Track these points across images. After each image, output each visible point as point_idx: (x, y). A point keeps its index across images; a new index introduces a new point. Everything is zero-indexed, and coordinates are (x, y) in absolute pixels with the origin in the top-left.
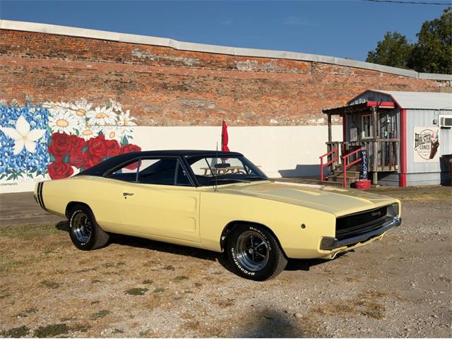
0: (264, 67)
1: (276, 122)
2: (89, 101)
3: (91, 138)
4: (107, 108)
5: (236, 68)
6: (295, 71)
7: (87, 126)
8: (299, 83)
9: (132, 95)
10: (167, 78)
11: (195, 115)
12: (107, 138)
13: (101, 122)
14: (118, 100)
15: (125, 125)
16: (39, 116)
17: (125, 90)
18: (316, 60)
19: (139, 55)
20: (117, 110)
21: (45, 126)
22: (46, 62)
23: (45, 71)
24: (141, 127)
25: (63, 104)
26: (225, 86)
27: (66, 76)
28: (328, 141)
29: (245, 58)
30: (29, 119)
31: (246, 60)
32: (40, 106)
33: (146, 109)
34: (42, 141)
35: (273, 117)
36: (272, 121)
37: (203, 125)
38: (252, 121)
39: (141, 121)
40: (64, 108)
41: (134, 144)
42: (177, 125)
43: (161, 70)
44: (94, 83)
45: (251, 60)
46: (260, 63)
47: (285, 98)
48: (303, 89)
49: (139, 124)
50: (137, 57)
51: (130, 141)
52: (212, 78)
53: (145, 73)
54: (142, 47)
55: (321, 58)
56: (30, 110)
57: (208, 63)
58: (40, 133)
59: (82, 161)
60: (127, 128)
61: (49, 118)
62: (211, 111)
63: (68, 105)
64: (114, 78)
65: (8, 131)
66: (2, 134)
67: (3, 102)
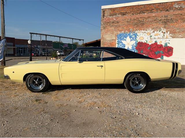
2: (152, 29)
3: (152, 44)
4: (159, 31)
7: (151, 39)
9: (171, 25)
12: (158, 43)
13: (157, 37)
14: (165, 27)
15: (166, 38)
16: (134, 36)
17: (168, 23)
19: (177, 6)
20: (164, 32)
22: (138, 16)
23: (137, 19)
24: (174, 39)
25: (142, 31)
27: (145, 20)
30: (130, 37)
32: (134, 32)
33: (178, 31)
34: (134, 45)
39: (174, 36)
40: (143, 33)
41: (170, 46)
44: (155, 22)
49: (173, 37)
50: (176, 8)
51: (168, 45)
53: (178, 14)
54: (179, 3)
56: (131, 34)
59: (147, 53)
60: (168, 39)
61: (137, 36)
63: (144, 31)
64: (164, 18)
65: (124, 42)
66: (122, 43)
67: (123, 32)
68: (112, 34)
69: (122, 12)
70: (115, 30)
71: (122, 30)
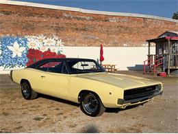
3: (45, 51)
4: (52, 38)
5: (109, 21)
6: (136, 22)
7: (43, 46)
8: (137, 27)
10: (78, 25)
12: (52, 51)
13: (49, 44)
14: (57, 35)
16: (23, 41)
17: (60, 31)
18: (146, 17)
20: (56, 39)
21: (26, 46)
23: (26, 22)
24: (66, 47)
25: (33, 36)
26: (104, 29)
27: (35, 25)
28: (148, 54)
29: (113, 16)
30: (19, 43)
32: (24, 37)
34: (24, 52)
36: (125, 45)
37: (93, 46)
38: (115, 45)
39: (66, 44)
41: (63, 54)
42: (82, 46)
43: (75, 22)
44: (46, 28)
45: (116, 17)
46: (120, 19)
47: (131, 34)
50: (65, 16)
52: (98, 25)
56: (19, 39)
57: (96, 19)
58: (23, 49)
60: (60, 47)
61: (28, 42)
62: (97, 40)
64: (55, 25)
65: (10, 48)
69: (5, 10)
71: (7, 33)
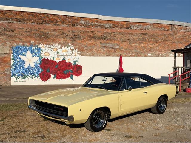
0: (146, 27)
1: (151, 55)
2: (59, 44)
3: (60, 62)
4: (67, 48)
5: (131, 28)
6: (162, 29)
7: (58, 56)
8: (164, 35)
9: (79, 42)
10: (96, 33)
11: (109, 51)
12: (67, 61)
13: (64, 54)
14: (73, 44)
15: (75, 56)
16: (37, 51)
17: (76, 39)
18: (174, 24)
19: (83, 23)
20: (72, 49)
21: (39, 56)
22: (40, 26)
23: (40, 30)
24: (82, 56)
25: (47, 45)
26: (125, 37)
27: (49, 33)
28: (174, 66)
29: (135, 23)
30: (32, 52)
31: (136, 24)
32: (37, 46)
33: (85, 48)
34: (38, 62)
35: (149, 52)
36: (149, 54)
37: (113, 56)
38: (138, 54)
39: (83, 54)
40: (48, 47)
41: (79, 64)
42: (100, 56)
43: (93, 30)
44: (62, 36)
45: (138, 24)
46: (143, 25)
47: (157, 43)
48: (167, 38)
49: (82, 55)
50: (82, 24)
51: (77, 63)
52: (118, 33)
53: (85, 31)
54: (85, 19)
55: (177, 23)
56: (32, 48)
57: (117, 26)
58: (36, 59)
59: (55, 72)
60: (76, 57)
61: (41, 52)
62: (117, 49)
63: (49, 46)
64: (71, 33)
65: (22, 57)
66: (20, 58)
67: (20, 44)
68: (3, 45)
69: (18, 17)
70: (8, 41)
71: (19, 42)
